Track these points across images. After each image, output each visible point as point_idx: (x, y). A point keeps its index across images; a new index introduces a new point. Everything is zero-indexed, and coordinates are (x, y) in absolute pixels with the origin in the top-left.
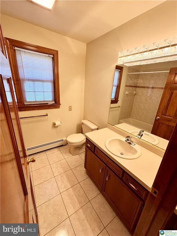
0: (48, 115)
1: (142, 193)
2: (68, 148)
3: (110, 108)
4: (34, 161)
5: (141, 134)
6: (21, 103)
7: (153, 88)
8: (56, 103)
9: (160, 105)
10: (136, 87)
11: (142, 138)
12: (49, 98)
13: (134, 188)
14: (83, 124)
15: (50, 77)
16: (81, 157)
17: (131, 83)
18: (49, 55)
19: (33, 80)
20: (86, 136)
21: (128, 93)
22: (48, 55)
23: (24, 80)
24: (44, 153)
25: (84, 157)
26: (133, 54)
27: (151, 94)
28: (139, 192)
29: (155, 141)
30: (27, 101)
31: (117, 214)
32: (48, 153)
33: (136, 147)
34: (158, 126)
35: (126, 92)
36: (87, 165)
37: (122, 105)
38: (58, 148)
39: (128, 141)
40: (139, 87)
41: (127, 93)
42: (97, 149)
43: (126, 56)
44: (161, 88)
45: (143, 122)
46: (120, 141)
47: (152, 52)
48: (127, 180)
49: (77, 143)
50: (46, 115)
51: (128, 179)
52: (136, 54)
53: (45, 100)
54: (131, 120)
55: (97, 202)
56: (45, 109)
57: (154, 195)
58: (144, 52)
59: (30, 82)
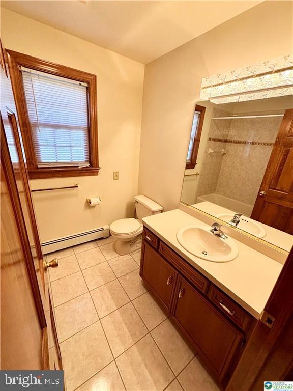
0: (78, 187)
1: (241, 321)
2: (113, 243)
3: (185, 176)
4: (55, 265)
5: (237, 220)
6: (32, 166)
7: (253, 143)
8: (92, 167)
9: (266, 171)
10: (226, 141)
11: (238, 226)
12: (79, 157)
13: (229, 311)
14: (137, 202)
15: (83, 121)
16: (134, 258)
17: (218, 134)
18: (81, 83)
19: (54, 126)
20: (143, 222)
21: (213, 151)
22: (78, 83)
23: (36, 125)
24: (71, 250)
25: (140, 258)
26: (229, 82)
27: (251, 153)
28: (237, 318)
29: (259, 231)
30: (43, 161)
31: (196, 354)
32: (78, 250)
33: (230, 241)
34: (263, 207)
35: (210, 149)
36: (145, 271)
37: (201, 171)
38: (94, 243)
39: (215, 232)
40: (230, 142)
41: (210, 151)
42: (163, 244)
43: (215, 85)
44: (267, 144)
45: (237, 200)
46: (202, 231)
47: (262, 77)
48: (216, 298)
49: (127, 234)
50: (74, 186)
51: (216, 295)
52: (233, 81)
53: (73, 161)
54: (215, 196)
55: (163, 333)
56: (74, 176)
57: (267, 324)
58: (247, 78)
59: (47, 129)
